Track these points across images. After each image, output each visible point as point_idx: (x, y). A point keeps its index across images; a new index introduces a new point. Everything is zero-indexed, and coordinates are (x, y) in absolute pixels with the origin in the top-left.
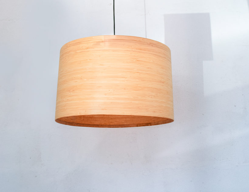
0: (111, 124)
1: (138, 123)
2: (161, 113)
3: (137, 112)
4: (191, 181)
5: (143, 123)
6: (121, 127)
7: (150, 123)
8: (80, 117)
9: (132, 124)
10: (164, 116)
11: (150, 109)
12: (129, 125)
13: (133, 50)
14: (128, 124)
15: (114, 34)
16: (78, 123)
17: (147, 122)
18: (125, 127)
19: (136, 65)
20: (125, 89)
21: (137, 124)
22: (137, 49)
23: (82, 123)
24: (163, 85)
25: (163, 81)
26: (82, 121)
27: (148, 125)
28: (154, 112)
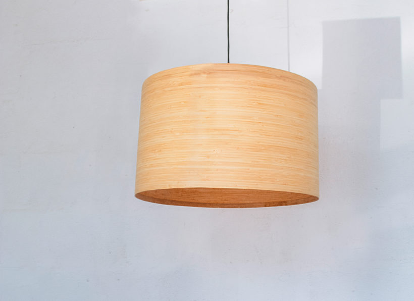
0: (226, 202)
1: (266, 201)
2: (295, 186)
3: (257, 185)
4: (353, 291)
5: (275, 202)
6: (240, 207)
7: (285, 202)
8: (177, 190)
9: (258, 203)
10: (300, 190)
11: (278, 180)
12: (252, 204)
13: (254, 87)
14: (251, 202)
15: (229, 62)
16: (174, 200)
17: (281, 200)
18: (246, 207)
19: (258, 111)
20: (238, 148)
21: (266, 203)
22: (259, 86)
23: (180, 200)
24: (301, 144)
25: (301, 136)
26: (179, 197)
27: (281, 205)
28: (285, 185)
